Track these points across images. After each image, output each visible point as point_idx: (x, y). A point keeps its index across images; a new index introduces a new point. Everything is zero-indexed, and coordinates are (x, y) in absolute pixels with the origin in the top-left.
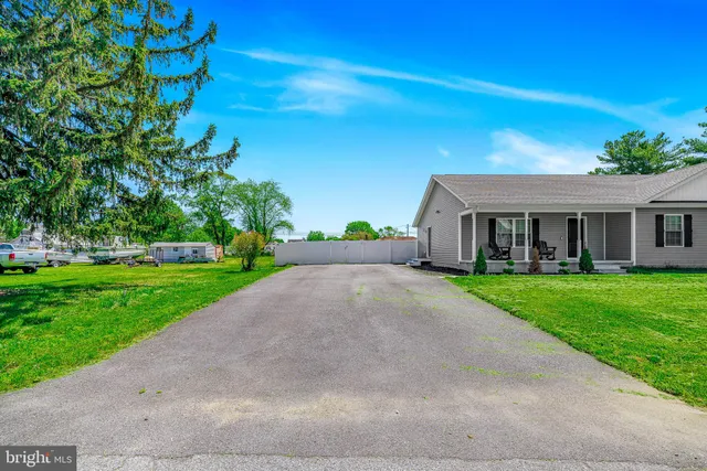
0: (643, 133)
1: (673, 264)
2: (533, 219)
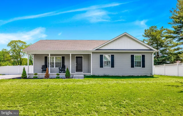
1: (107, 74)
2: (62, 57)
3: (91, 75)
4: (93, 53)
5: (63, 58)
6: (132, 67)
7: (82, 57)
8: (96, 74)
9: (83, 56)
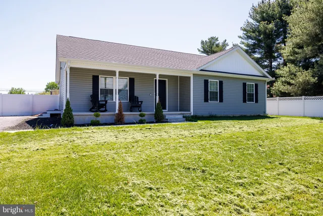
0: (217, 38)
1: (214, 113)
2: (130, 78)
3: (192, 114)
4: (194, 75)
6: (244, 102)
7: (165, 81)
8: (199, 114)
9: (167, 80)
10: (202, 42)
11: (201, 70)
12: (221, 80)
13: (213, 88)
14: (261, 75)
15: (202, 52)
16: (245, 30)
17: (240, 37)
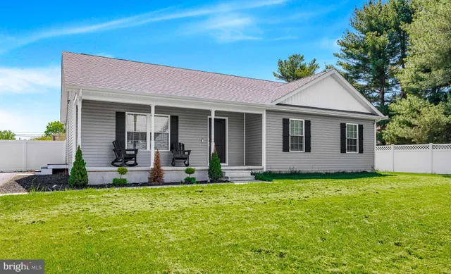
0: (302, 57)
2: (171, 116)
3: (265, 170)
4: (268, 111)
5: (174, 121)
6: (341, 152)
7: (224, 120)
8: (275, 169)
9: (227, 118)
10: (280, 63)
11: (278, 104)
12: (308, 119)
13: (296, 131)
14: (368, 112)
15: (280, 77)
16: (343, 44)
17: (337, 55)
